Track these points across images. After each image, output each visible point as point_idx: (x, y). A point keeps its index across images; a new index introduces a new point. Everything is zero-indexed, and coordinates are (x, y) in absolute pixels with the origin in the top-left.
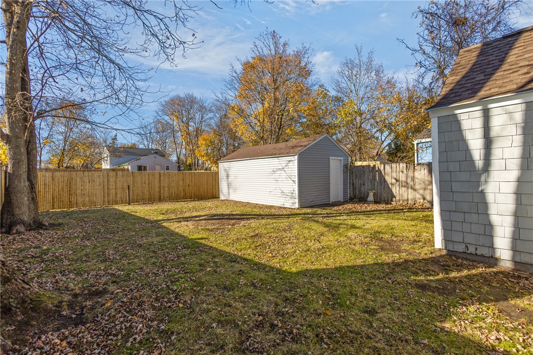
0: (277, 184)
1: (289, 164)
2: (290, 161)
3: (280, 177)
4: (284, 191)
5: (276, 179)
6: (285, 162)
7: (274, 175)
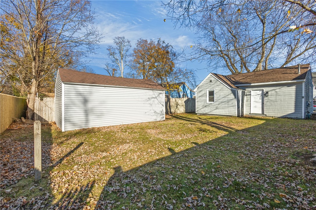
0: (151, 107)
1: (160, 95)
2: (160, 93)
3: (154, 103)
4: (157, 111)
5: (150, 104)
6: (157, 94)
7: (149, 101)
